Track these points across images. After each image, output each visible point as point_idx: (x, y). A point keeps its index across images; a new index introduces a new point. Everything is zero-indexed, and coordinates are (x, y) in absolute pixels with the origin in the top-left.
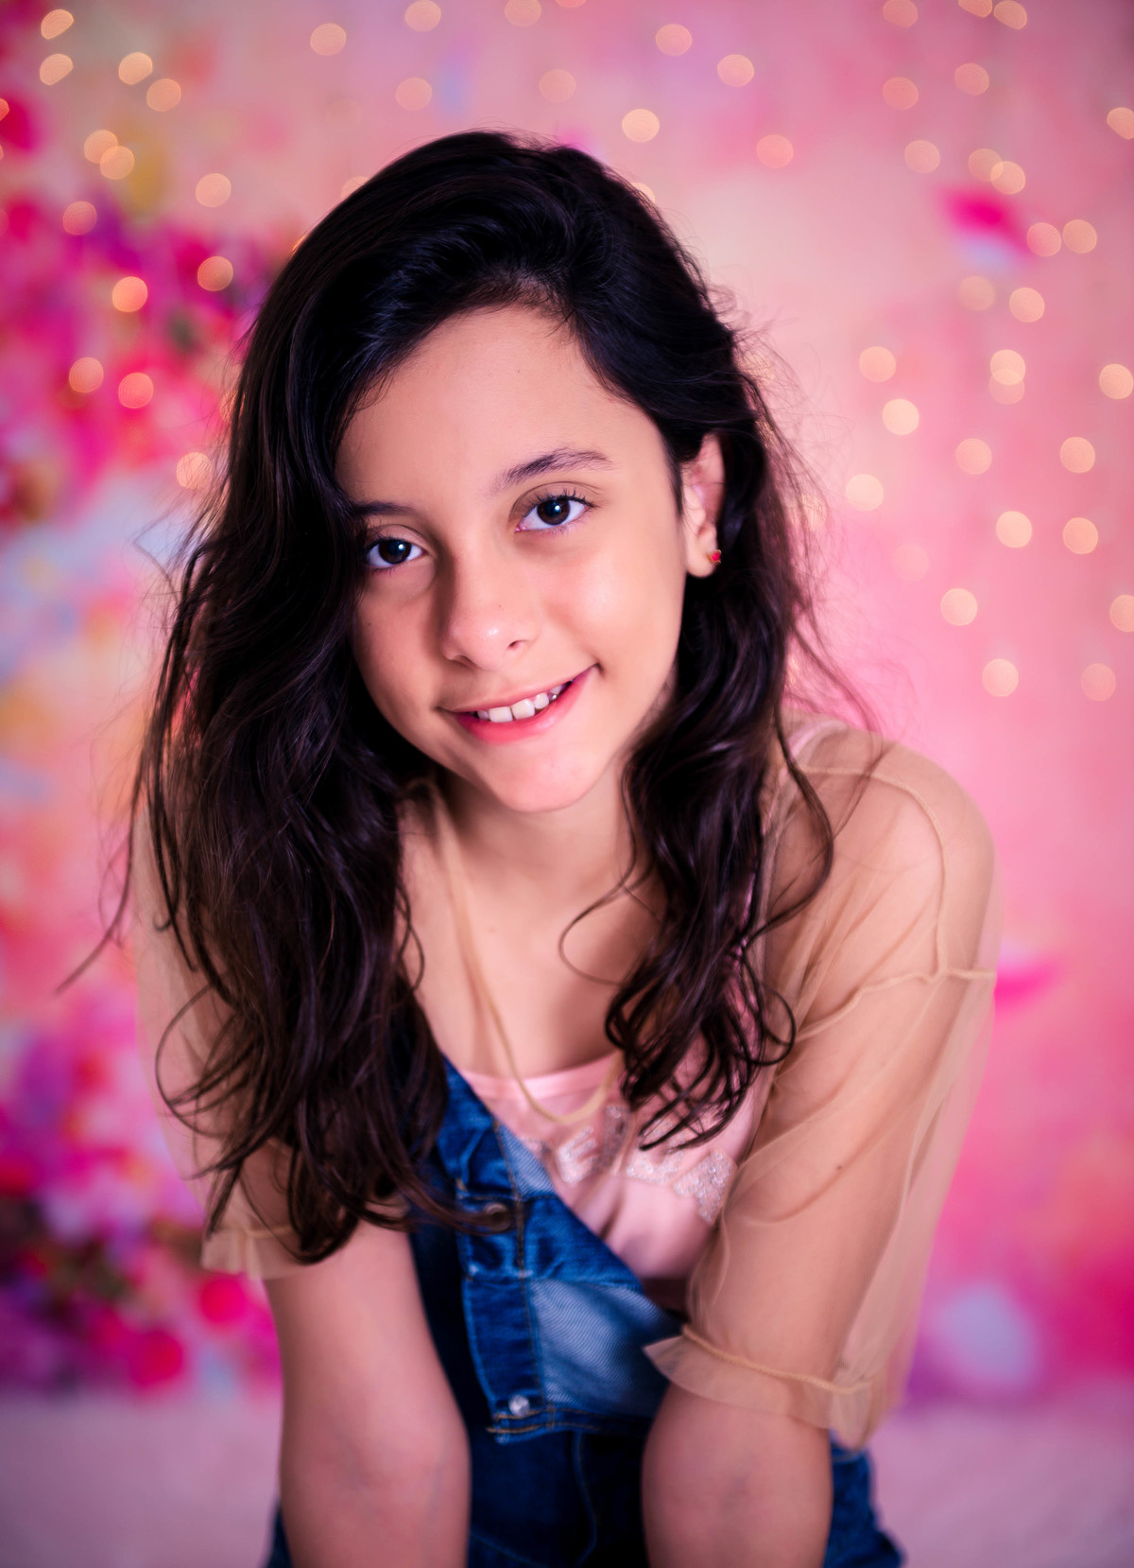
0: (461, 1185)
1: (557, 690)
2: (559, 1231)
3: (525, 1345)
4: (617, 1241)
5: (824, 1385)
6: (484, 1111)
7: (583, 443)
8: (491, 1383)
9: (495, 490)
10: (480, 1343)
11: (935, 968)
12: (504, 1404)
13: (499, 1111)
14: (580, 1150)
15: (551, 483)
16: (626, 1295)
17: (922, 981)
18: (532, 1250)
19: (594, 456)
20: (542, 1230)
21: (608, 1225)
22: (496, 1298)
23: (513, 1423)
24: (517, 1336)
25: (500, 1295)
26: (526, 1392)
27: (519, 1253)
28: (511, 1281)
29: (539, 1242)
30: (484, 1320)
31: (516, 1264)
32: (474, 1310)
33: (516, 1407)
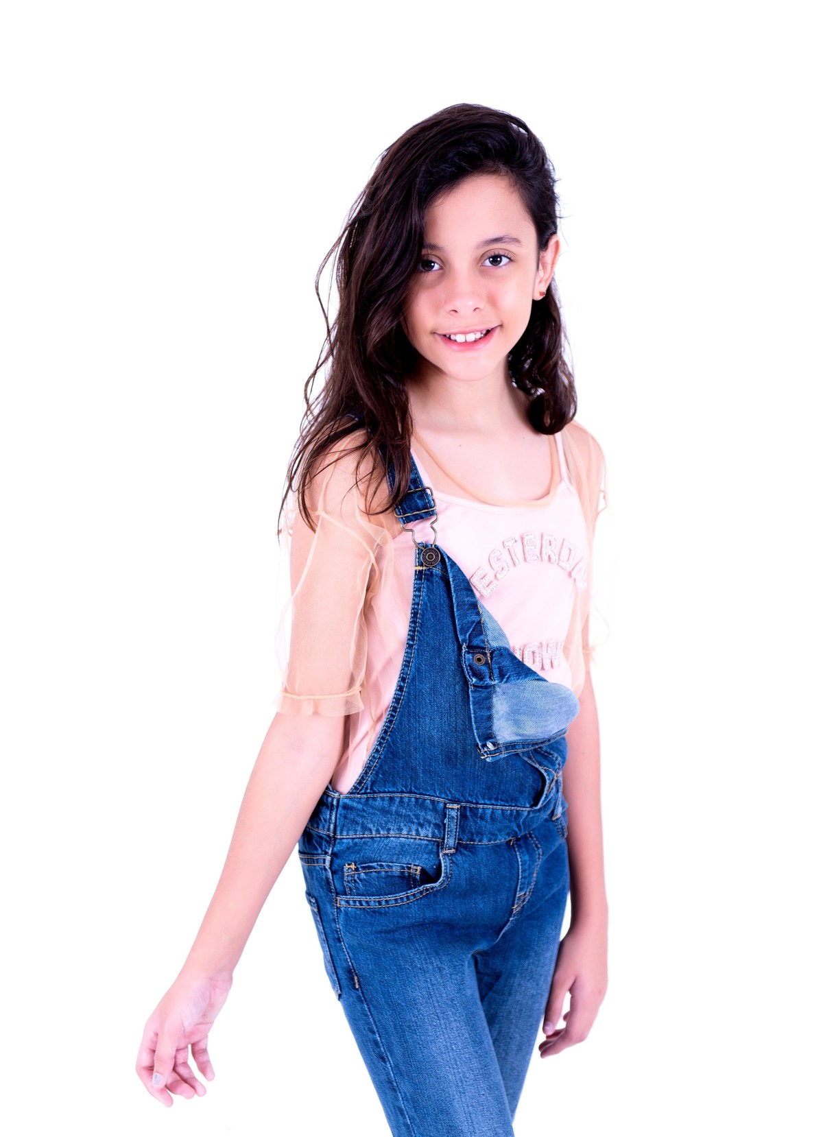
0: (464, 646)
1: (484, 332)
2: (506, 663)
7: (514, 236)
8: (479, 737)
9: (478, 247)
10: (475, 718)
12: (484, 746)
15: (498, 248)
18: (496, 672)
19: (516, 240)
20: (499, 663)
22: (481, 695)
23: (491, 752)
24: (487, 714)
25: (483, 693)
26: (491, 740)
27: (491, 674)
28: (487, 687)
29: (499, 668)
30: (477, 706)
31: (490, 678)
32: (474, 702)
33: (490, 746)
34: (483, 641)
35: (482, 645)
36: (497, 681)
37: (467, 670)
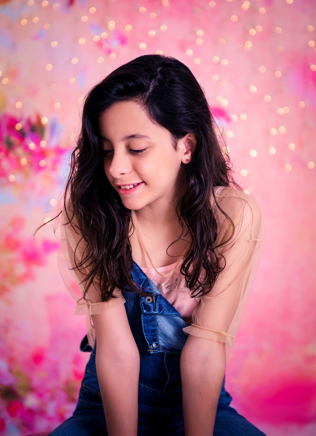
1: (136, 185)
2: (163, 303)
3: (155, 331)
4: (176, 306)
5: (226, 333)
6: (145, 275)
8: (148, 340)
10: (145, 330)
11: (251, 239)
12: (151, 344)
13: (148, 276)
14: (166, 286)
16: (178, 319)
17: (248, 242)
18: (157, 307)
20: (160, 302)
21: (174, 303)
22: (149, 319)
23: (153, 349)
24: (153, 328)
25: (150, 318)
26: (155, 342)
27: (155, 307)
28: (152, 314)
29: (159, 305)
30: (146, 324)
31: (154, 310)
32: (144, 322)
33: (154, 345)
34: (151, 290)
35: (150, 291)
36: (157, 312)
37: (142, 305)
